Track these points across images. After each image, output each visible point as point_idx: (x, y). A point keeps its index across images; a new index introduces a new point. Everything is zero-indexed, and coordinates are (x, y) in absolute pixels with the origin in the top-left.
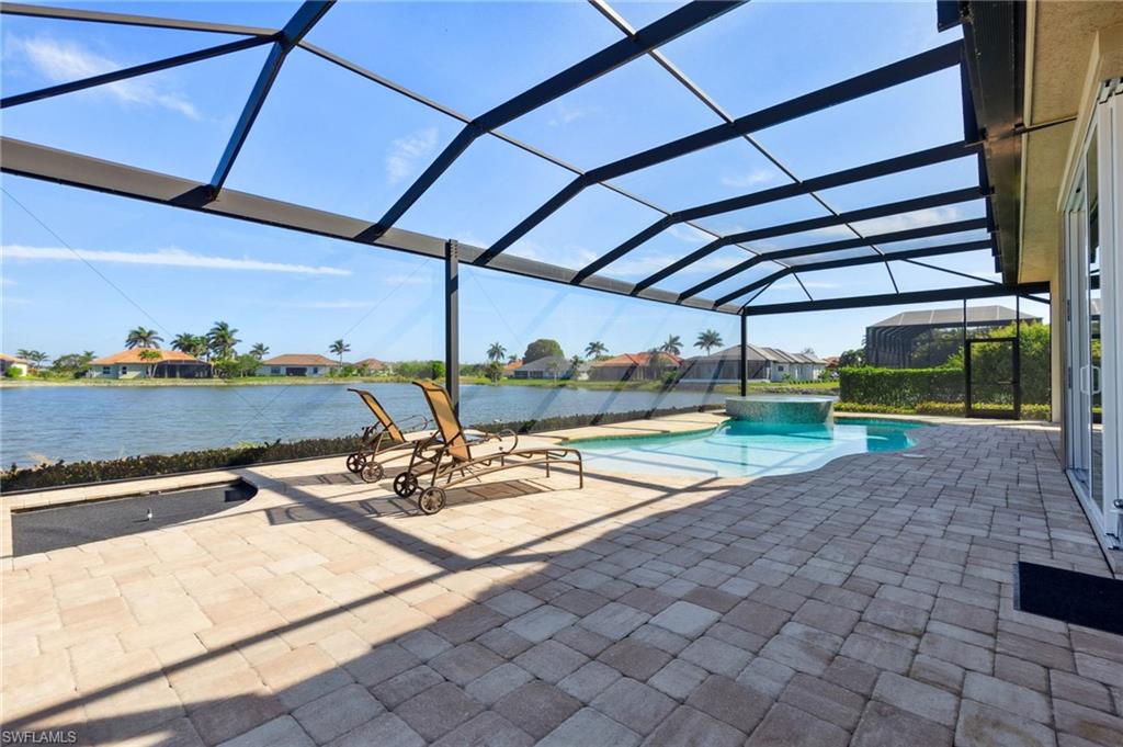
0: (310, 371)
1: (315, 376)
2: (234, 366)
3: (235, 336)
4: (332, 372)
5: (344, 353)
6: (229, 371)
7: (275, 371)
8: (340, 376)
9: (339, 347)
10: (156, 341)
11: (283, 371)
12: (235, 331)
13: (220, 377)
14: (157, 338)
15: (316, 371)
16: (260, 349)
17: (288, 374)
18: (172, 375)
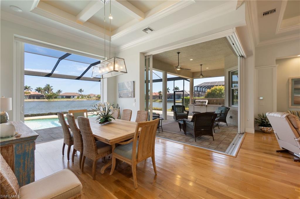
0: (72, 97)
1: (73, 98)
2: (51, 96)
3: (52, 88)
4: (78, 98)
5: (82, 92)
6: (49, 97)
7: (62, 97)
8: (81, 98)
9: (81, 91)
10: (31, 89)
11: (65, 97)
12: (52, 87)
13: (47, 99)
14: (31, 88)
15: (73, 97)
16: (59, 91)
17: (66, 98)
18: (34, 98)
